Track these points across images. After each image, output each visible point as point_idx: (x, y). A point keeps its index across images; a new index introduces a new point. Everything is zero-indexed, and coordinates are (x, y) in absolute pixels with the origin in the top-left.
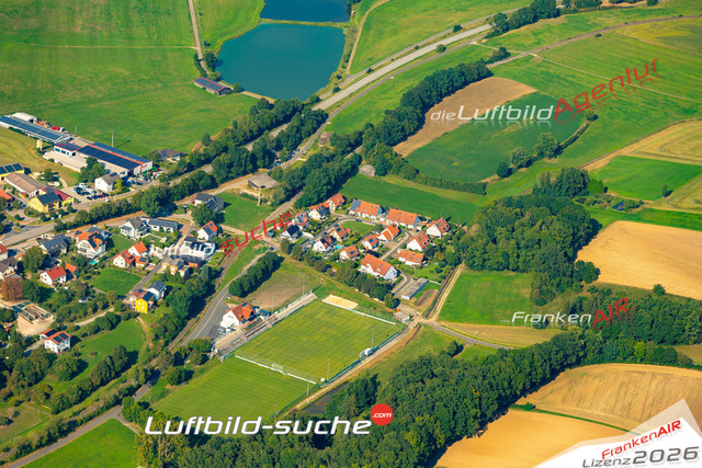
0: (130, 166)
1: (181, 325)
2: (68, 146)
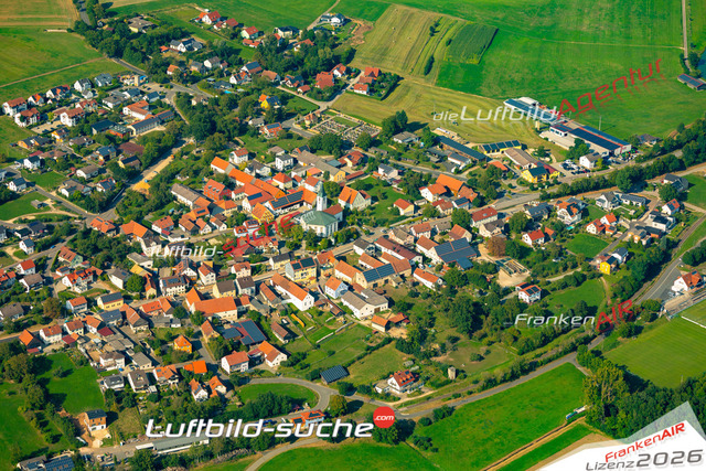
0: (612, 147)
1: (638, 286)
2: (562, 128)
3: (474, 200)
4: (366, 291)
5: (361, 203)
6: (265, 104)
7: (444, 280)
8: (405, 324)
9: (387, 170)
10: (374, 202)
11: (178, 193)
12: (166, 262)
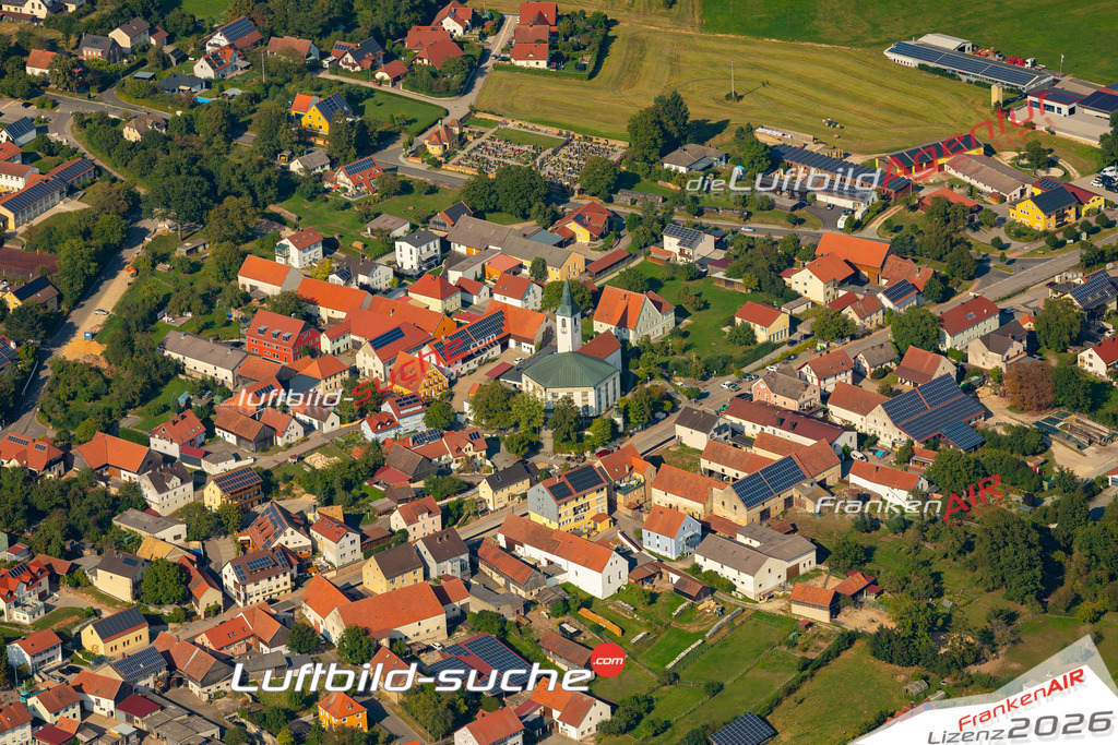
2: (1054, 95)
3: (930, 285)
4: (749, 531)
5: (653, 324)
6: (314, 118)
7: (930, 483)
8: (872, 598)
9: (688, 240)
10: (679, 319)
11: (185, 354)
12: (221, 524)
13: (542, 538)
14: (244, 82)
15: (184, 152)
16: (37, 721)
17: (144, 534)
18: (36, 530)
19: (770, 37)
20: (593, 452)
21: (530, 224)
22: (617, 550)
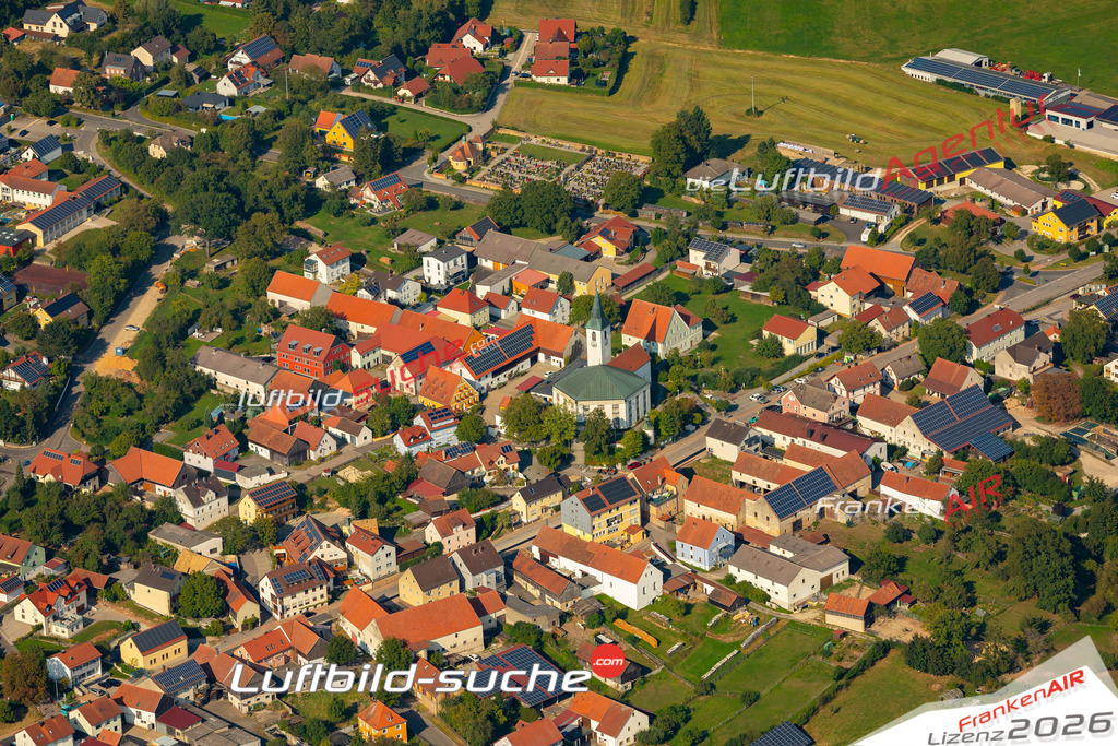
3: (955, 298)
4: (782, 542)
5: (681, 337)
6: (338, 135)
7: (961, 493)
8: (905, 607)
9: (714, 253)
10: (707, 332)
11: (217, 369)
12: (257, 537)
13: (576, 550)
14: (267, 99)
15: (210, 169)
16: (79, 734)
17: (180, 548)
18: (72, 544)
19: (789, 52)
20: (624, 464)
21: (556, 239)
22: (651, 561)
